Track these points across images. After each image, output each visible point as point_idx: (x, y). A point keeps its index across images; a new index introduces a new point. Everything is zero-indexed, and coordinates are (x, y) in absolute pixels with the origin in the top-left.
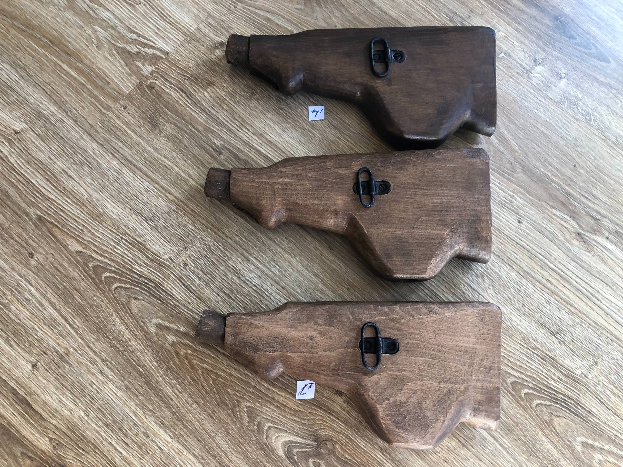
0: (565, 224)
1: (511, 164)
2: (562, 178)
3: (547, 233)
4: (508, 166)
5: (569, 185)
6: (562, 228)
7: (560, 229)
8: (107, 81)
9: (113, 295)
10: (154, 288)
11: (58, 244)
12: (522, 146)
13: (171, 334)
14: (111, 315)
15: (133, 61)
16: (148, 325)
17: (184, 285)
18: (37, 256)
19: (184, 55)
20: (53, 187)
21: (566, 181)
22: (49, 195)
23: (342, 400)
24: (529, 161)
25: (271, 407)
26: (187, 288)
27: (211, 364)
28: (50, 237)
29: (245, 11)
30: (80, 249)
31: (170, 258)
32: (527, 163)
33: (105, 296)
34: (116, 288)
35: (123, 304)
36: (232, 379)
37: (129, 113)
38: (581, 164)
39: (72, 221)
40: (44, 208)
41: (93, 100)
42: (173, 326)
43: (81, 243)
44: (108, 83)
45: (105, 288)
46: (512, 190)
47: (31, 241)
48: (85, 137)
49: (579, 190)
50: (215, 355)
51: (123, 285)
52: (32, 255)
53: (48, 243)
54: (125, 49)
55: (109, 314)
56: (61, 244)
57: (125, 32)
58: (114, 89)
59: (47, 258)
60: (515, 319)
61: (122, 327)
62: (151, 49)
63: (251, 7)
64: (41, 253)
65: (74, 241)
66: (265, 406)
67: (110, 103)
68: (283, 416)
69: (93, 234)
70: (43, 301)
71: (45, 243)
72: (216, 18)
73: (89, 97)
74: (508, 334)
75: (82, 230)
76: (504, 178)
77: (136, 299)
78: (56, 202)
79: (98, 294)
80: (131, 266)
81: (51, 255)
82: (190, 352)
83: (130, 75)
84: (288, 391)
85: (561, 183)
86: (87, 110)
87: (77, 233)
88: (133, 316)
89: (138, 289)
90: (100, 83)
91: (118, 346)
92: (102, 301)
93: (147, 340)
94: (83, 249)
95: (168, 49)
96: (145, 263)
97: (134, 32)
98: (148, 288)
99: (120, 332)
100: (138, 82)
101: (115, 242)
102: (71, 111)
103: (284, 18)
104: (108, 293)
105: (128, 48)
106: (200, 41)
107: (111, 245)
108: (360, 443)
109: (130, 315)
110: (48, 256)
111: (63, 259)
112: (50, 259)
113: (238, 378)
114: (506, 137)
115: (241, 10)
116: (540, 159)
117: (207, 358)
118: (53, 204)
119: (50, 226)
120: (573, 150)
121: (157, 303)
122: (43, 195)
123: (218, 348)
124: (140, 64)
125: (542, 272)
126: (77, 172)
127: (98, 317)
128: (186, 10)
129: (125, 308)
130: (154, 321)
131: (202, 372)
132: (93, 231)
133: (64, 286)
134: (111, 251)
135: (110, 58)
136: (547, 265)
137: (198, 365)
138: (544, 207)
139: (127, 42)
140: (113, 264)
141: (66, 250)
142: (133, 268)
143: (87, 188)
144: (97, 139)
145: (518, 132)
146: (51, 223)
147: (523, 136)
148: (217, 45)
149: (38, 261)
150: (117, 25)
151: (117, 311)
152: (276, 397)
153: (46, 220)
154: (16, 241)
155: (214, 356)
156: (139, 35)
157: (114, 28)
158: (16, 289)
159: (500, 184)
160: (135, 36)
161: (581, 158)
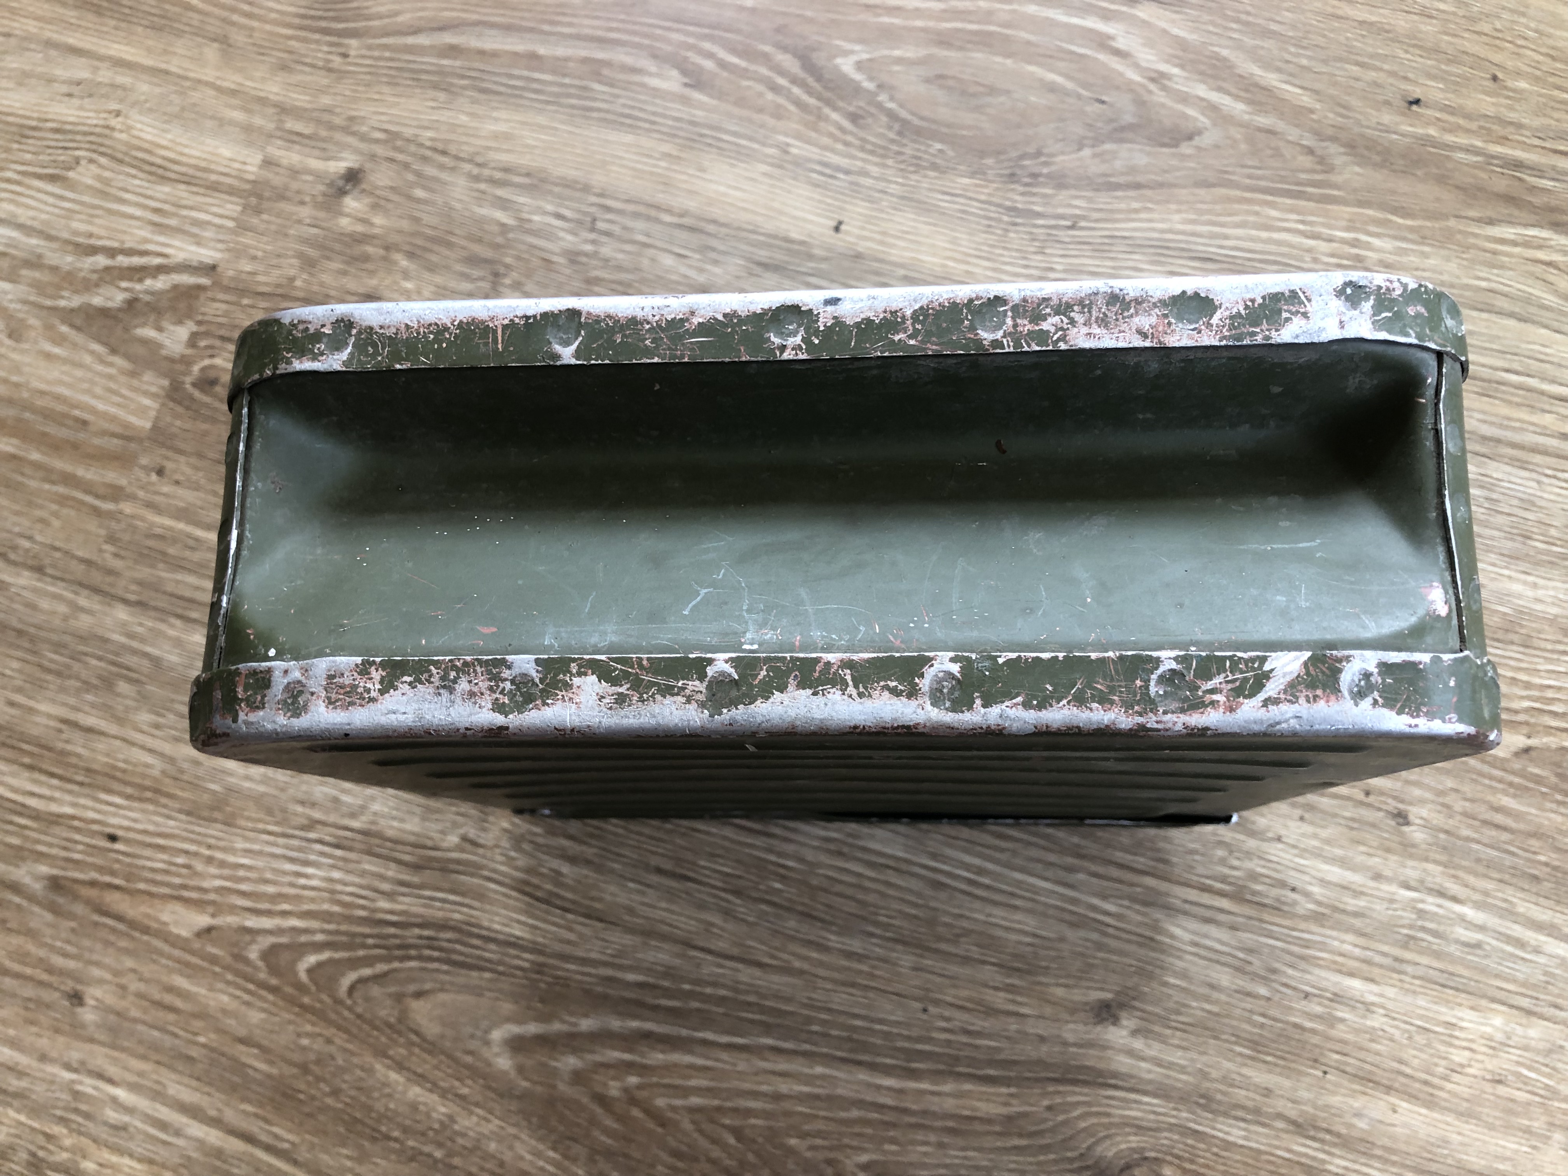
0: (1541, 255)
1: (1310, 151)
2: (1474, 126)
3: (1501, 303)
4: (1306, 161)
5: (1504, 140)
6: (1539, 269)
7: (1532, 274)
8: (77, 420)
9: (350, 1009)
10: (457, 941)
11: (137, 934)
12: (1317, 86)
13: (563, 1054)
14: (370, 1071)
15: (126, 330)
16: (486, 1053)
17: (538, 899)
18: (93, 994)
19: (260, 254)
20: (55, 782)
21: (1489, 130)
22: (54, 808)
23: (1124, 1033)
24: (1358, 123)
25: (932, 1138)
26: (547, 902)
27: (709, 1090)
28: (105, 925)
29: (376, 53)
30: (203, 920)
31: (465, 839)
32: (1357, 130)
33: (330, 1023)
34: (352, 989)
35: (390, 1026)
36: (787, 1105)
37: (177, 483)
38: (1509, 64)
39: (147, 852)
40: (54, 851)
41: (61, 489)
42: (557, 1027)
43: (199, 905)
44: (85, 423)
45: (321, 1001)
46: (1344, 223)
47: (58, 961)
48: (83, 602)
49: (1537, 142)
50: (707, 1058)
51: (367, 972)
52: (77, 998)
53: (107, 943)
54: (90, 305)
55: (363, 1069)
56: (146, 930)
57: (68, 261)
58: (104, 433)
59: (123, 988)
60: (1517, 587)
61: (415, 1092)
62: (162, 277)
63: (387, 34)
64: (101, 982)
65: (178, 908)
66: (914, 1142)
67: (112, 476)
68: (975, 1149)
69: (222, 864)
70: (164, 1113)
71: (99, 946)
72: (306, 110)
73: (47, 486)
74: (1515, 638)
75: (187, 867)
76: (1309, 200)
77: (419, 995)
78: (80, 819)
79: (309, 1028)
80: (363, 908)
81: (131, 976)
82: (633, 1080)
83: (133, 374)
84: (960, 1075)
85: (1479, 144)
86: (56, 523)
87: (177, 881)
88: (431, 1047)
89: (413, 964)
90: (63, 433)
91: (427, 1149)
92: (329, 1041)
93: (502, 1096)
94: (213, 916)
95: (207, 254)
96: (402, 883)
97: (94, 251)
98: (441, 949)
99: (414, 1107)
100: (166, 383)
101: (292, 860)
102: (14, 548)
103: (493, 25)
104: (338, 1013)
105: (97, 301)
106: (288, 194)
107: (285, 873)
108: (1227, 1133)
109: (424, 1050)
110: (123, 981)
111: (171, 971)
112: (135, 986)
113: (801, 1098)
114: (1263, 83)
115: (363, 57)
116: (1387, 103)
117: (689, 1077)
118: (77, 830)
119: (92, 893)
120: (1466, 35)
121: (483, 983)
122: (36, 815)
123: (710, 1036)
124: (149, 333)
125: (1534, 418)
126: (107, 710)
127: (336, 1093)
128: (209, 124)
129: (400, 1033)
130: (497, 1035)
131: (693, 1122)
132: (219, 855)
133: (204, 1046)
134: (292, 891)
135: (57, 350)
136: (1542, 393)
137: (674, 1109)
138: (1460, 232)
139: (88, 286)
140: (314, 924)
141: (166, 941)
142: (375, 910)
143: (149, 742)
144: (121, 593)
145: (1290, 53)
146: (93, 884)
147: (1309, 58)
148: (341, 183)
149: (103, 1008)
150: (39, 251)
151: (381, 1053)
152: (935, 1104)
153: (76, 881)
154: (17, 976)
155: (709, 1063)
156: (112, 253)
157: (34, 262)
158: (76, 1111)
159: (1302, 222)
160: (102, 261)
161: (1502, 49)
